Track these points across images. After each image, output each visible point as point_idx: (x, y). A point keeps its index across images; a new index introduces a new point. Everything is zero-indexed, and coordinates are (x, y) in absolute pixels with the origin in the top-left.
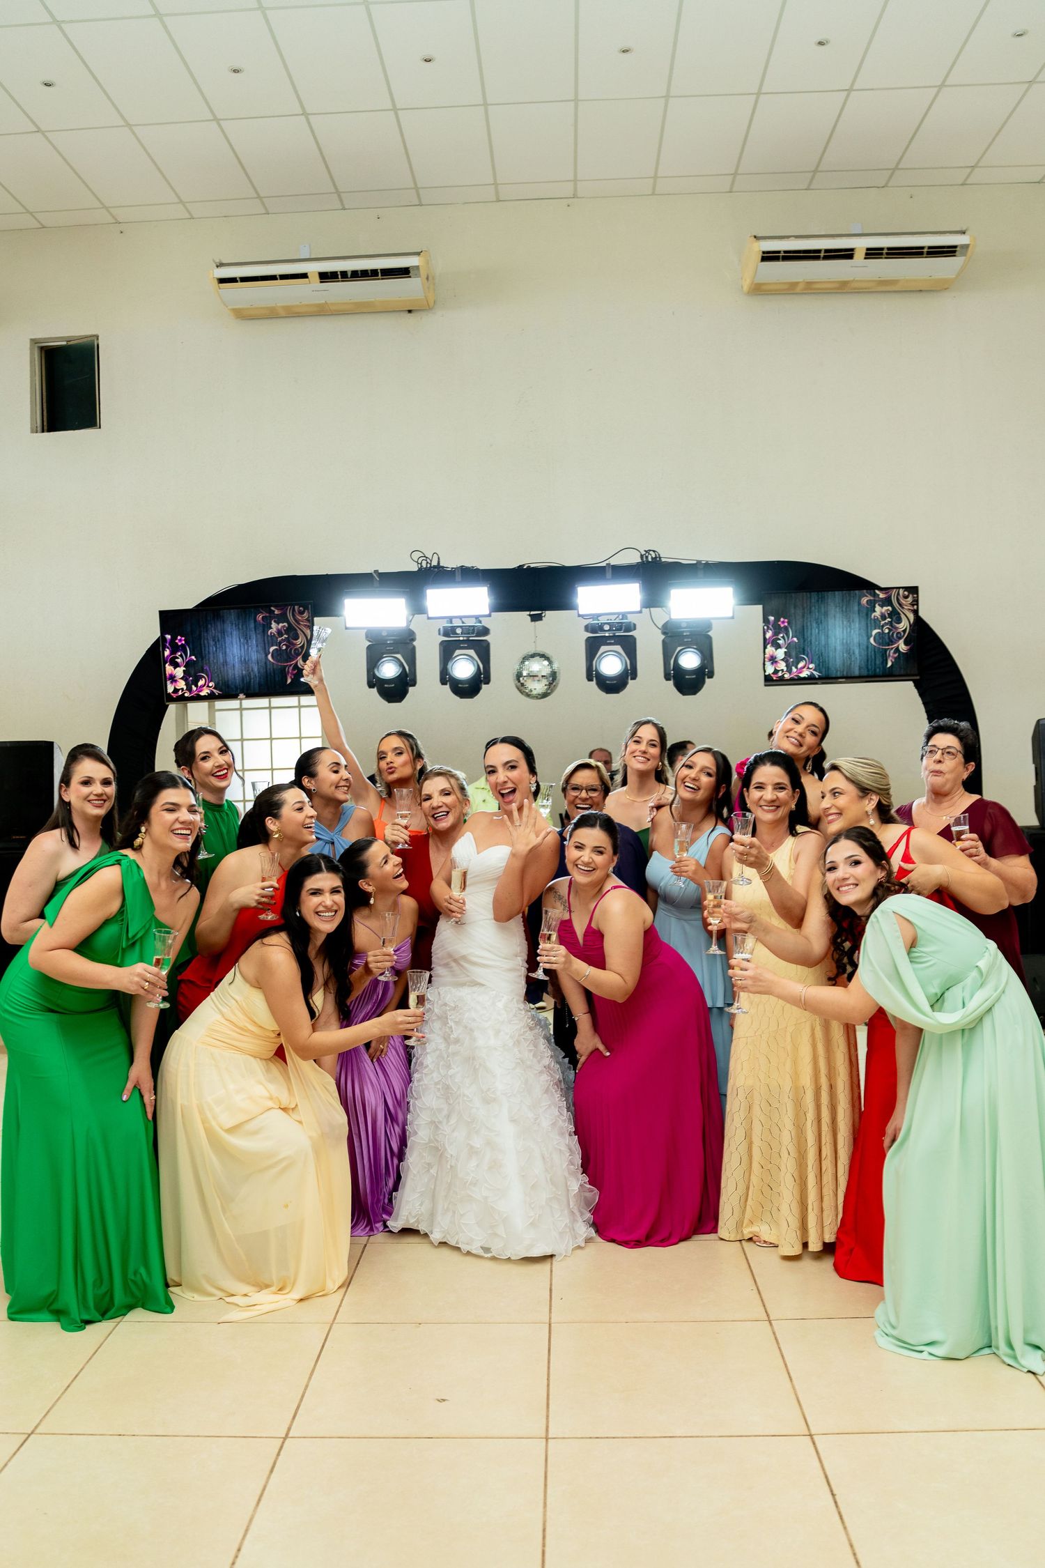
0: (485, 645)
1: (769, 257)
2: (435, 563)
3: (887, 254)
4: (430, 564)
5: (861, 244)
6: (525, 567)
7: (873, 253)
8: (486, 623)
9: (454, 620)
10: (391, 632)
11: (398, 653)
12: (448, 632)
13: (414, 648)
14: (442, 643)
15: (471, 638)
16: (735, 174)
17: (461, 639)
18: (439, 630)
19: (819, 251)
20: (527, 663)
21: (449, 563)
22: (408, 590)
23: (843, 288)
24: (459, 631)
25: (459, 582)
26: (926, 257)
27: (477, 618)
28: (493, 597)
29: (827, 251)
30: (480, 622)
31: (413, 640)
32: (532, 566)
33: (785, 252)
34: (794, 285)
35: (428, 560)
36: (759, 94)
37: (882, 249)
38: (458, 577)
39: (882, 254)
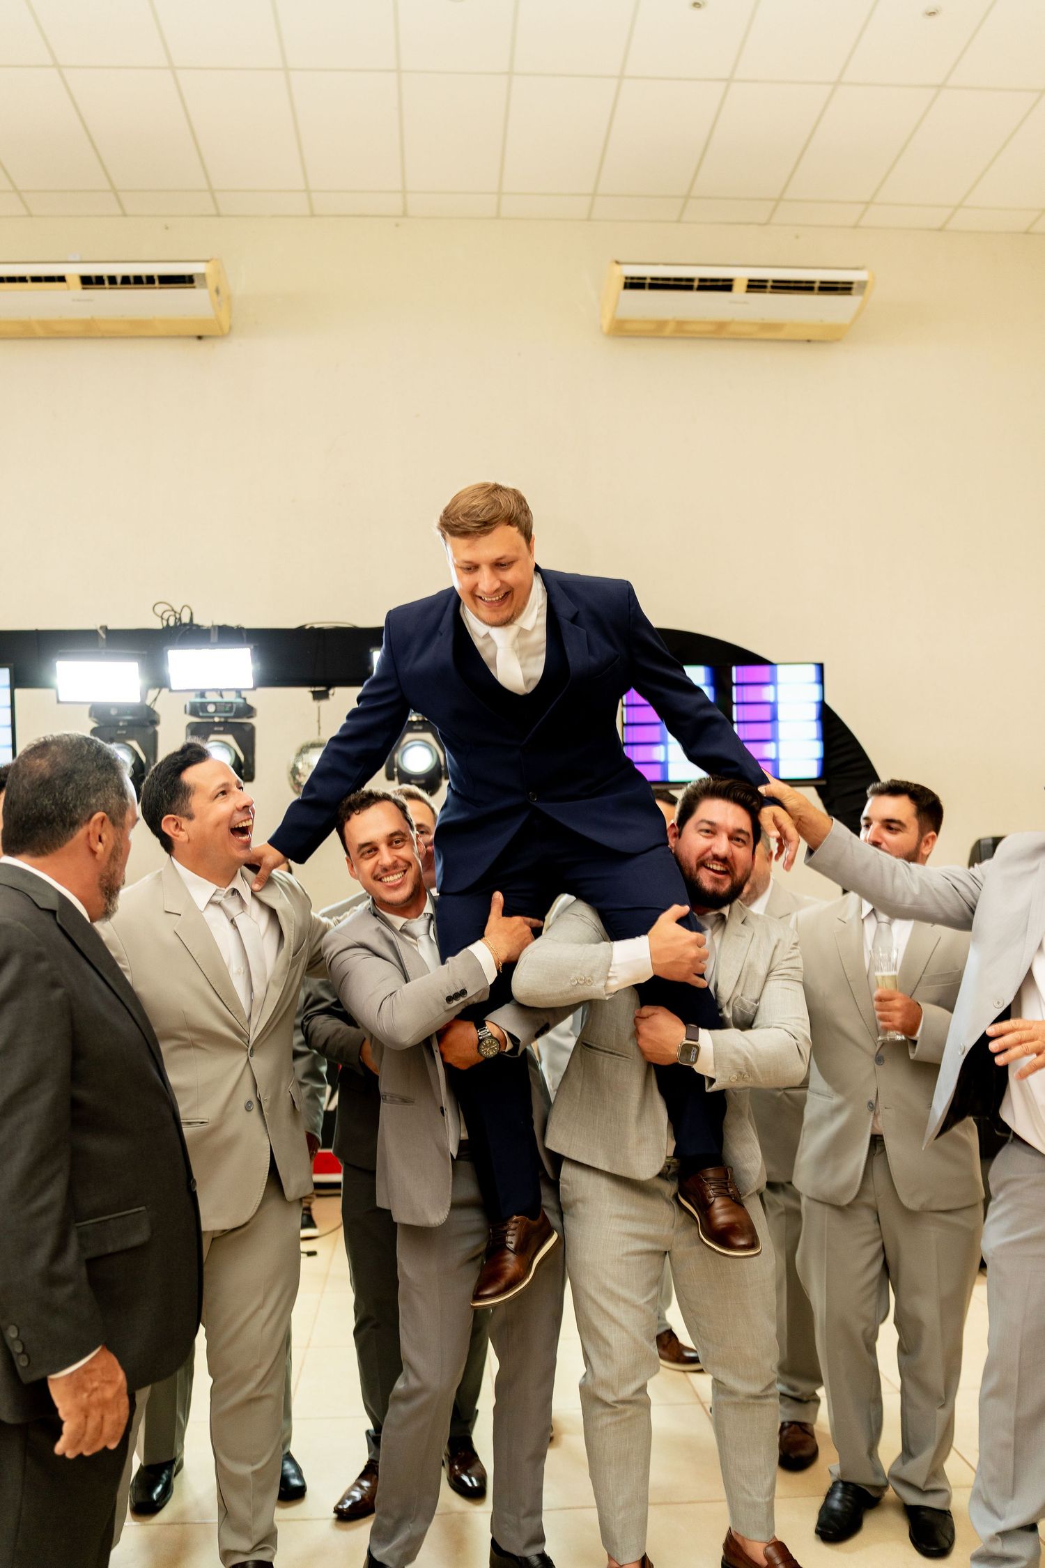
0: (247, 728)
1: (634, 284)
2: (186, 620)
3: (773, 287)
4: (180, 619)
5: (741, 276)
6: (307, 627)
7: (756, 286)
8: (253, 699)
9: (207, 694)
10: (123, 709)
11: (132, 738)
12: (195, 710)
13: (155, 734)
14: (190, 725)
15: (230, 720)
16: (594, 195)
17: (217, 720)
18: (186, 706)
19: (691, 280)
20: (305, 756)
21: (203, 620)
22: (145, 652)
23: (719, 332)
24: (211, 708)
25: (214, 644)
26: (818, 294)
27: (238, 692)
28: (258, 664)
29: (701, 280)
30: (245, 699)
31: (155, 722)
32: (316, 626)
33: (652, 279)
34: (662, 324)
35: (178, 616)
36: (621, 77)
37: (766, 281)
38: (214, 638)
39: (765, 287)
